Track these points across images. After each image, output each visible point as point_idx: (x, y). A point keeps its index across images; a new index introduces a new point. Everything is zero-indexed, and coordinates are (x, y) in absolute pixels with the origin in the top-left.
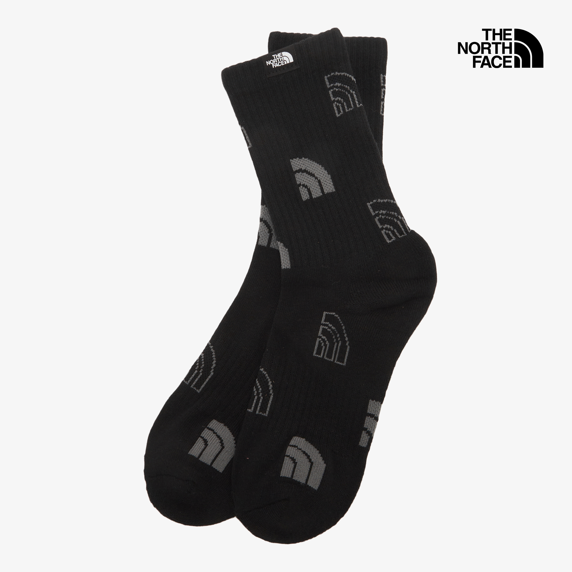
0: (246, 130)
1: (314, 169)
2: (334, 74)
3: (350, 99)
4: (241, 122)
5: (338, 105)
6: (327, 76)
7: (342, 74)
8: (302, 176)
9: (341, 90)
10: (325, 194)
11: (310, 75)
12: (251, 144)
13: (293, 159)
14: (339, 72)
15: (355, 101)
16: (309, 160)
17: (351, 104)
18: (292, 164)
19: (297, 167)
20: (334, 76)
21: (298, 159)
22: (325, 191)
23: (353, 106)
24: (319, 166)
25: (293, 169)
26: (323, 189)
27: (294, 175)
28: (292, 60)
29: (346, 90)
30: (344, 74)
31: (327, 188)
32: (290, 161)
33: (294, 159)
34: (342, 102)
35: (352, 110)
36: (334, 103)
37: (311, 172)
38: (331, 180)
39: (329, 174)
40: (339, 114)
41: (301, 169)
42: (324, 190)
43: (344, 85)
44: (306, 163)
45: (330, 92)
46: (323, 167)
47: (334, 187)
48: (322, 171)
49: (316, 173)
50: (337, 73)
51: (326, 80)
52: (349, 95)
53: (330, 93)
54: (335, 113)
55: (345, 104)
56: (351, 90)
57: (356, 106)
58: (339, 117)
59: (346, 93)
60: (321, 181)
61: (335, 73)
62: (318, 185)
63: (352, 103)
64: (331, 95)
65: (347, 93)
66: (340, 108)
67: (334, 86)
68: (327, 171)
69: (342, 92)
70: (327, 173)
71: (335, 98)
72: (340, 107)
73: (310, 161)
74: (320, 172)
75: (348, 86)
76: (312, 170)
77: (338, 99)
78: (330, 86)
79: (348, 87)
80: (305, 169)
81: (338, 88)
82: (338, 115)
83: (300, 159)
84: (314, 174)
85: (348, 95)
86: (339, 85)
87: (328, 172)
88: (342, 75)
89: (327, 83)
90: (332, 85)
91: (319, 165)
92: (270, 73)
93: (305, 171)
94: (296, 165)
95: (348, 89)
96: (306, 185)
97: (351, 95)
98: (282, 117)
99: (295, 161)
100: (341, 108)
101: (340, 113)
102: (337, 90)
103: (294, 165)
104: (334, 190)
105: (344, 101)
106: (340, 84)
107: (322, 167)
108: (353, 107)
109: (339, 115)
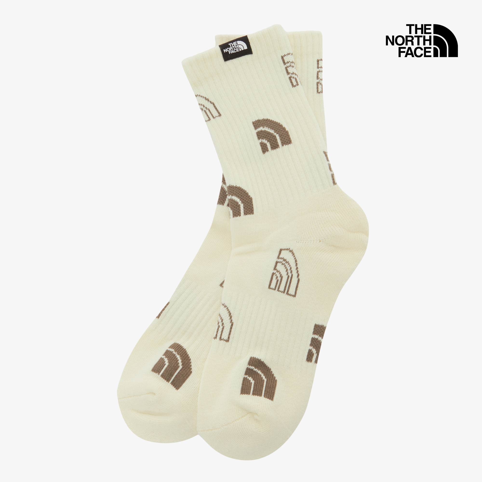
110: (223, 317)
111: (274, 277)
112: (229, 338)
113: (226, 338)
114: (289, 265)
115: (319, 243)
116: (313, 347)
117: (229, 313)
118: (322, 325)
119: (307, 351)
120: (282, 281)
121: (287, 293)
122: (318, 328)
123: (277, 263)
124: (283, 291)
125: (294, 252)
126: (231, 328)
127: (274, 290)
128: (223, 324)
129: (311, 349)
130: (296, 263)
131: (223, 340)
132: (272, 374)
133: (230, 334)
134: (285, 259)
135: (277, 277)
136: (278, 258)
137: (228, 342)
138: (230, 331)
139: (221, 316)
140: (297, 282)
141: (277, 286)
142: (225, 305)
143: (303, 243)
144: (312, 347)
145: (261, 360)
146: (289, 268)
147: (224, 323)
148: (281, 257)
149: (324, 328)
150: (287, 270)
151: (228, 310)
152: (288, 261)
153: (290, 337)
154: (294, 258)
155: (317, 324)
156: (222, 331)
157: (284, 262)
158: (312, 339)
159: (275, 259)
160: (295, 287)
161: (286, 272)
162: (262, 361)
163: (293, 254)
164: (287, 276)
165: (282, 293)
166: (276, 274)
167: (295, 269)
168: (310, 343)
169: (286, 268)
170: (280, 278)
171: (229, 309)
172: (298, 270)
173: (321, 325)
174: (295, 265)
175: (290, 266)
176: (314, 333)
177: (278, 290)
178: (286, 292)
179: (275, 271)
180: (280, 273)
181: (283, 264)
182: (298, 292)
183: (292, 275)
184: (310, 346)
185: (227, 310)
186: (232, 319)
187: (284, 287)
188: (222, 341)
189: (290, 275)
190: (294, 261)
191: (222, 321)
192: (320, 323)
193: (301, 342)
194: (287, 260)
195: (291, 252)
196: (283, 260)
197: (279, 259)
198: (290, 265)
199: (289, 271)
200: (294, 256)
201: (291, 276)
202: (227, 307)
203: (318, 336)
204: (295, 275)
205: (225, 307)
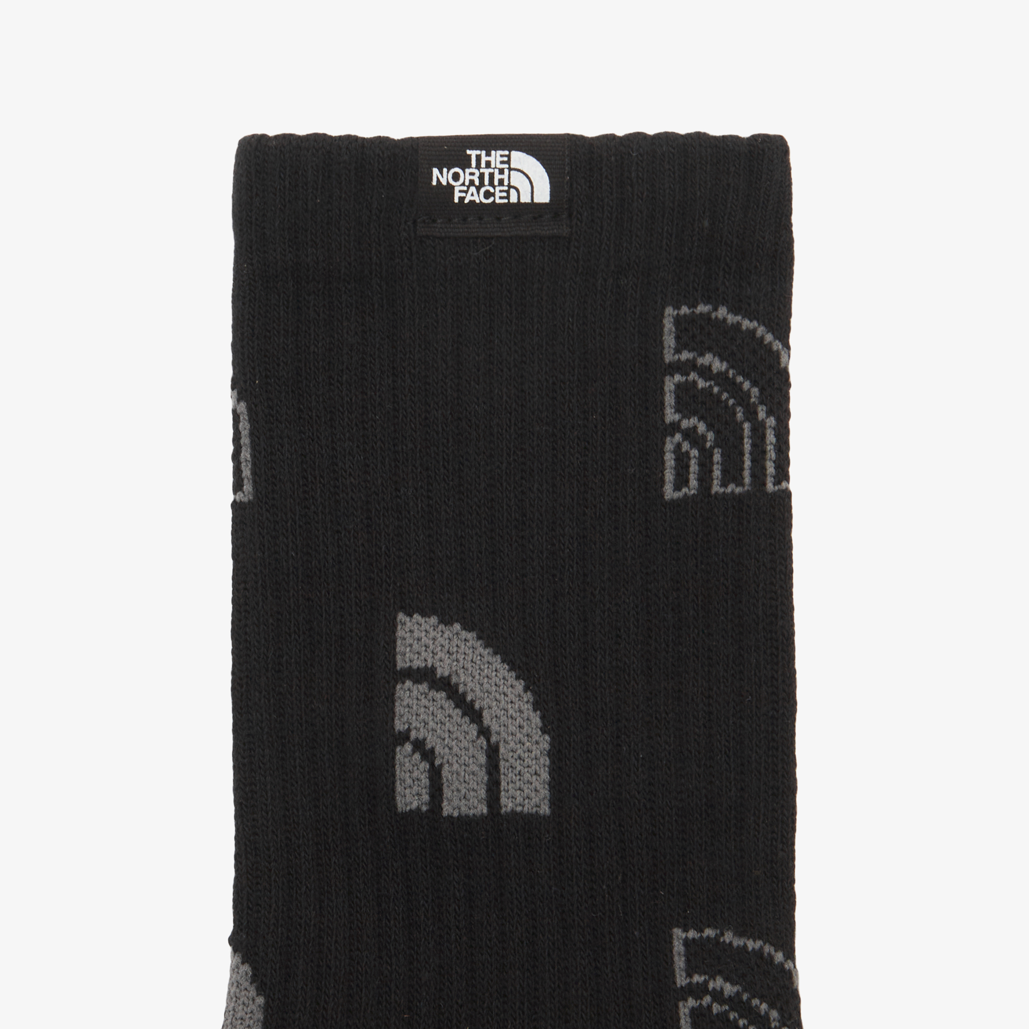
0: (252, 420)
1: (486, 686)
2: (709, 313)
3: (747, 447)
4: (245, 382)
5: (684, 450)
6: (679, 308)
7: (746, 324)
8: (424, 702)
9: (720, 393)
10: (499, 814)
11: (605, 280)
12: (251, 490)
13: (411, 616)
14: (734, 310)
15: (765, 459)
16: (479, 643)
17: (742, 469)
18: (400, 633)
19: (419, 653)
20: (710, 319)
21: (434, 620)
22: (503, 800)
23: (747, 480)
24: (511, 680)
25: (399, 657)
26: (499, 792)
27: (394, 687)
28: (543, 195)
29: (743, 398)
30: (755, 330)
31: (520, 789)
32: (395, 618)
33: (415, 616)
34: (708, 444)
35: (740, 494)
36: (673, 436)
37: (469, 698)
38: (548, 763)
39: (544, 731)
40: (677, 488)
41: (433, 669)
42: (503, 793)
43: (739, 374)
44: (462, 650)
45: (670, 384)
46: (529, 693)
47: (548, 796)
48: (521, 711)
49: (490, 708)
50: (722, 312)
51: (668, 325)
52: (746, 426)
53: (666, 389)
54: (663, 481)
55: (717, 457)
56: (760, 408)
57: (764, 484)
58: (672, 500)
59: (735, 414)
60: (502, 750)
61: (716, 309)
62: (481, 766)
63: (747, 463)
64: (669, 400)
65: (740, 416)
66: (688, 466)
67: (691, 366)
68: (543, 718)
69: (719, 401)
70: (540, 724)
71: (684, 417)
72: (693, 462)
73: (481, 650)
74: (511, 712)
75: (754, 383)
76: (477, 689)
77: (695, 428)
78: (676, 357)
79: (755, 391)
80: (450, 676)
81: (711, 379)
82: (669, 492)
83: (441, 627)
84: (481, 709)
85: (742, 423)
86: (718, 366)
87: (543, 722)
88: (744, 328)
89: (669, 341)
90: (685, 355)
91: (517, 678)
92: (434, 221)
93: (447, 686)
94: (416, 646)
95: (753, 400)
96: (429, 746)
97: (754, 430)
98: (426, 418)
99: (416, 627)
100: (694, 467)
101: (685, 490)
102: (701, 384)
103: (410, 641)
104: (545, 809)
105: (717, 444)
106: (724, 366)
107: (526, 689)
108: (751, 485)
109: (677, 495)
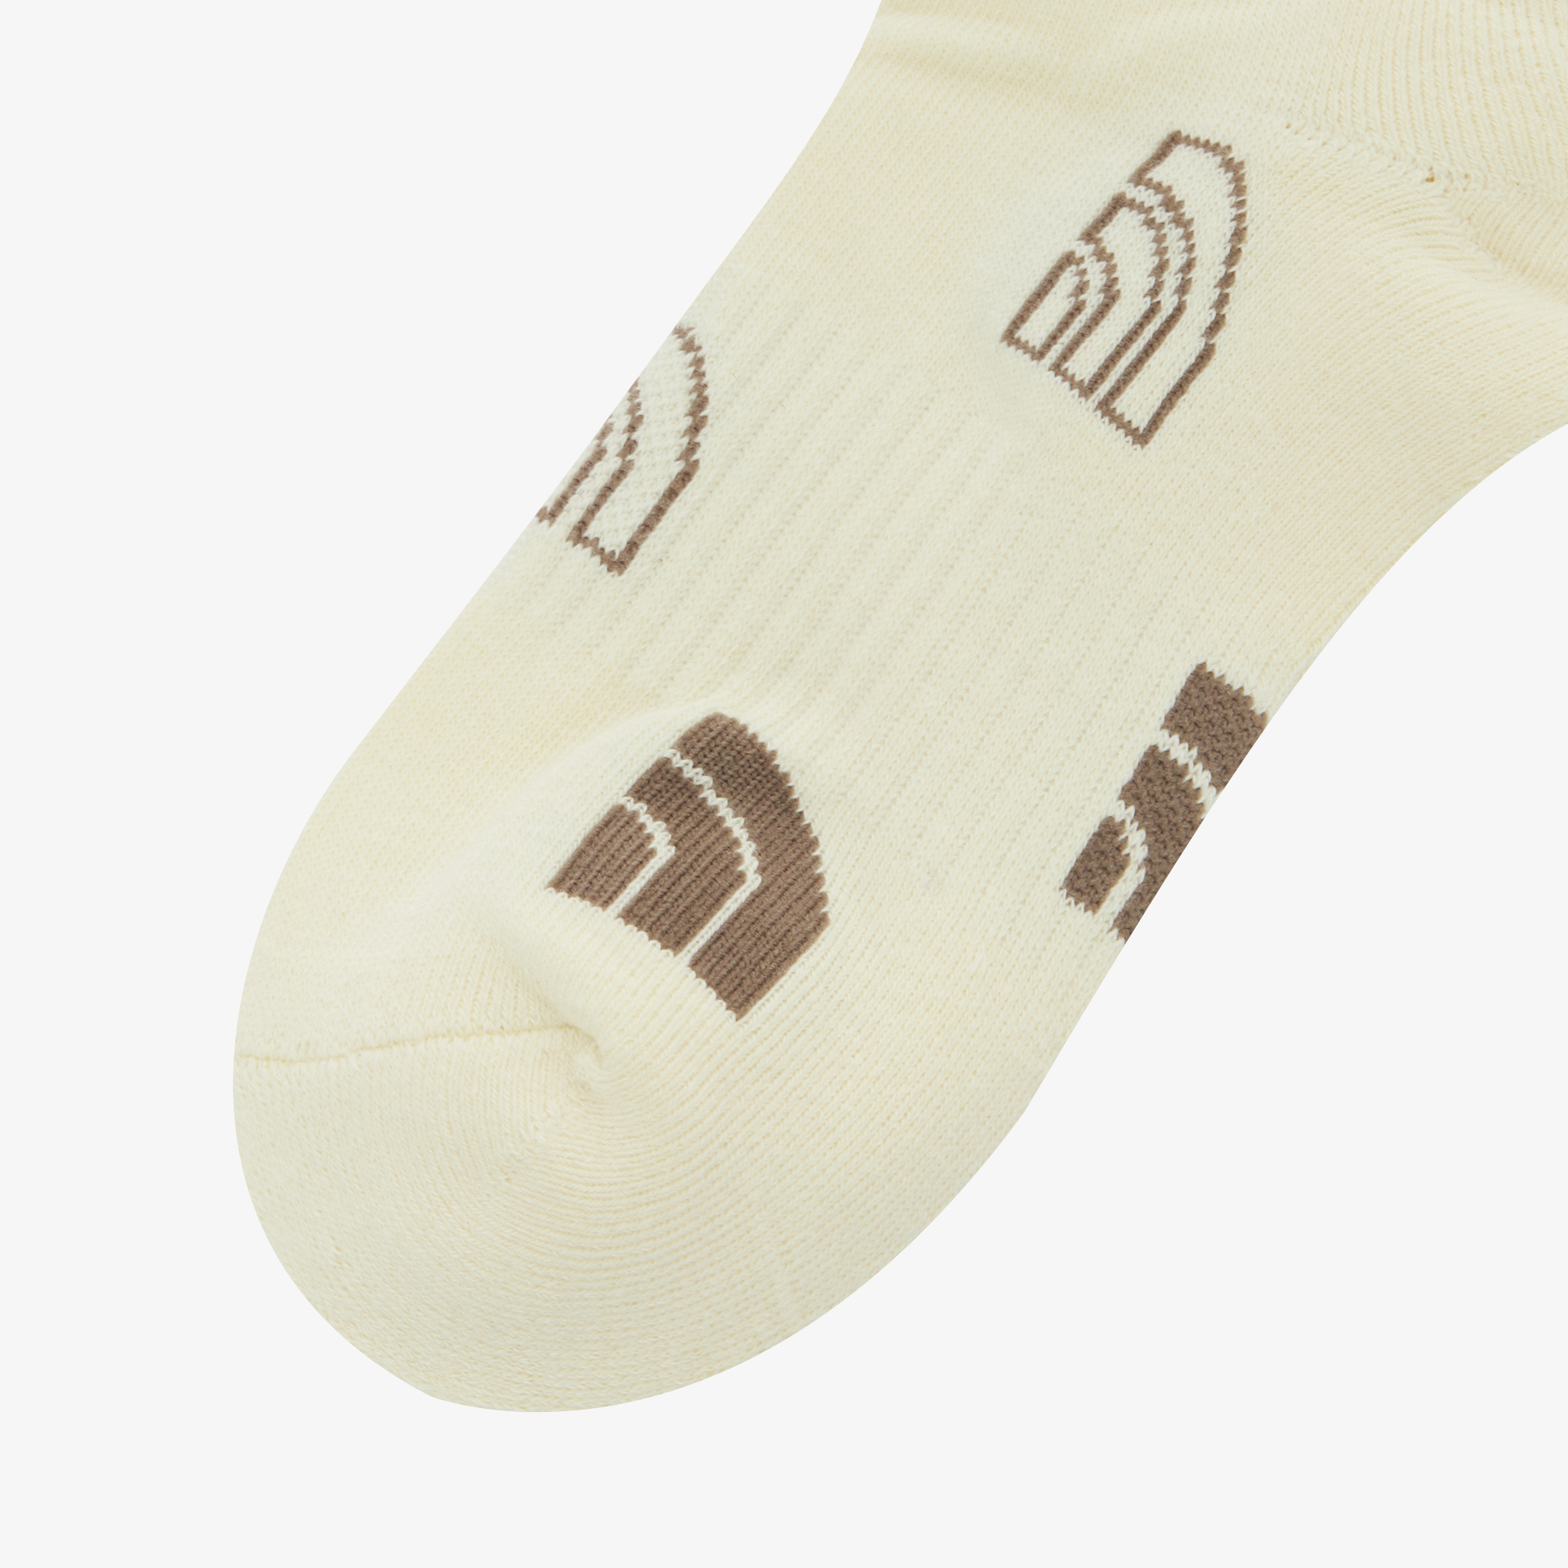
110: (648, 408)
111: (1067, 281)
112: (632, 546)
113: (615, 541)
114: (1183, 244)
115: (1422, 183)
116: (1136, 812)
117: (694, 396)
118: (1242, 688)
119: (1091, 826)
120: (1104, 323)
121: (1105, 407)
122: (1211, 703)
123: (1118, 203)
124: (1086, 382)
125: (1246, 177)
126: (671, 494)
127: (1033, 358)
128: (630, 447)
129: (1123, 822)
130: (1233, 248)
131: (588, 550)
132: (809, 873)
133: (647, 527)
134: (1177, 199)
135: (1081, 288)
136: (1139, 177)
137: (620, 573)
138: (659, 511)
139: (642, 394)
140: (1192, 360)
141: (1060, 341)
142: (690, 334)
143: (1324, 144)
144: (1132, 809)
145: (776, 762)
146: (1176, 261)
147: (641, 447)
148: (1155, 180)
149: (1247, 716)
150: (1160, 268)
151: (699, 374)
152: (1192, 220)
153: (1015, 691)
154: (1234, 211)
155: (1211, 673)
156: (609, 489)
157: (1160, 215)
158: (1151, 762)
159: (1117, 181)
160: (1169, 389)
161: (1153, 280)
162: (782, 770)
163: (1239, 189)
164: (1145, 304)
165: (1076, 392)
166: (1082, 266)
167: (1214, 282)
168: (1126, 774)
169: (1161, 252)
170: (1102, 296)
171: (704, 368)
172: (1227, 291)
173: (1236, 687)
174: (1223, 259)
175: (1190, 249)
176: (1172, 724)
177: (1057, 368)
178: (1102, 396)
179: (1084, 250)
180: (1110, 269)
181: (1150, 223)
182: (1171, 419)
183: (1179, 309)
184: (1120, 798)
185: (692, 369)
186: (697, 440)
187: (1101, 357)
188: (582, 553)
189: (1168, 301)
190: (1229, 228)
191: (632, 428)
192: (1235, 673)
193: (1073, 748)
194: (1188, 212)
195: (1230, 175)
196: (1160, 197)
197: (1142, 188)
198: (1193, 245)
199: (1171, 280)
200: (1240, 204)
201: (1170, 311)
202: (700, 354)
203: (1195, 752)
204: (1198, 313)
205: (689, 346)
